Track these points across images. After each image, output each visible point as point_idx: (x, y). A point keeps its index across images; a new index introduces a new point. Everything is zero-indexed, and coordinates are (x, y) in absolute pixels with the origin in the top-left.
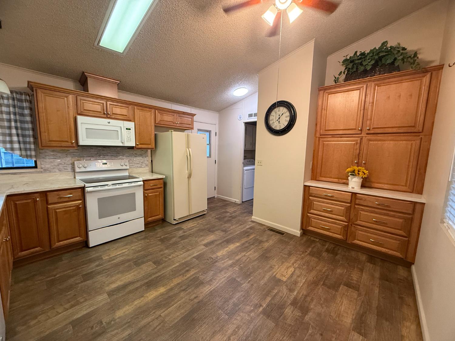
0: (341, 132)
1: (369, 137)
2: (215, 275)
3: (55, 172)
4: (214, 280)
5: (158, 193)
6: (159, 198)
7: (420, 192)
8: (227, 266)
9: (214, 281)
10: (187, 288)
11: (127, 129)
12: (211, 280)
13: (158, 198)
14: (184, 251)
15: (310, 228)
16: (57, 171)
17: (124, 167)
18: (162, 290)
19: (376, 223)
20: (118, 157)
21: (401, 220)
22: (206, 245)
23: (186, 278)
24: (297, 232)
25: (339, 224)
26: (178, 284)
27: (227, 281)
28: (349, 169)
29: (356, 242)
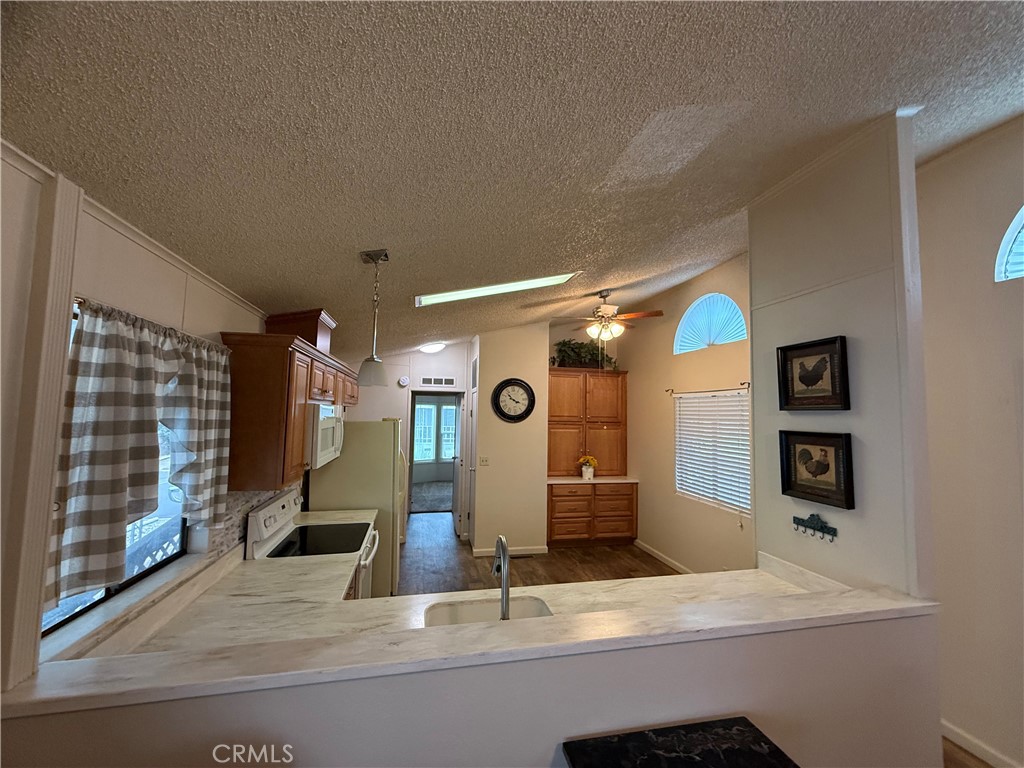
0: (565, 419)
1: (589, 425)
3: (223, 552)
7: (626, 475)
15: (558, 537)
16: (226, 547)
19: (612, 510)
21: (626, 502)
24: (544, 549)
25: (583, 522)
28: (581, 460)
29: (600, 535)
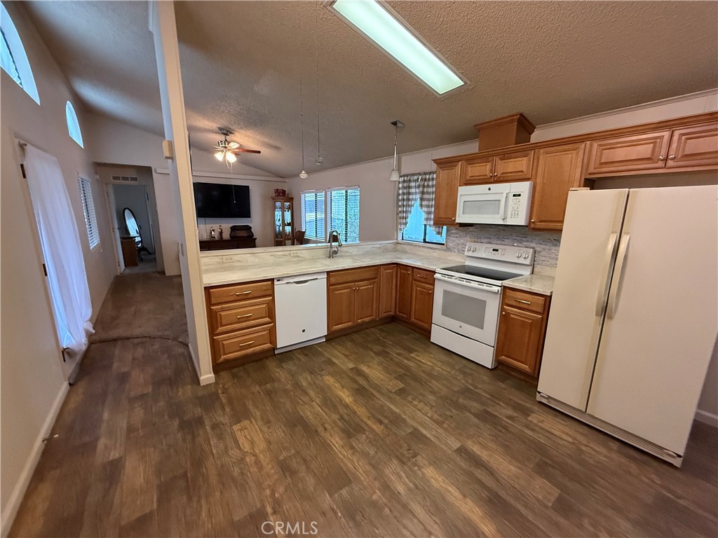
2: (365, 455)
3: (454, 252)
4: (353, 454)
5: (530, 321)
6: (531, 331)
8: (386, 479)
9: (350, 452)
10: (345, 421)
11: (514, 195)
12: (352, 448)
13: (528, 331)
14: (436, 416)
16: (456, 251)
17: (521, 261)
18: (348, 399)
20: (524, 243)
22: (462, 451)
23: (365, 420)
26: (355, 413)
27: (344, 472)
